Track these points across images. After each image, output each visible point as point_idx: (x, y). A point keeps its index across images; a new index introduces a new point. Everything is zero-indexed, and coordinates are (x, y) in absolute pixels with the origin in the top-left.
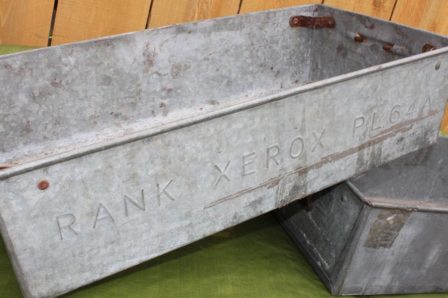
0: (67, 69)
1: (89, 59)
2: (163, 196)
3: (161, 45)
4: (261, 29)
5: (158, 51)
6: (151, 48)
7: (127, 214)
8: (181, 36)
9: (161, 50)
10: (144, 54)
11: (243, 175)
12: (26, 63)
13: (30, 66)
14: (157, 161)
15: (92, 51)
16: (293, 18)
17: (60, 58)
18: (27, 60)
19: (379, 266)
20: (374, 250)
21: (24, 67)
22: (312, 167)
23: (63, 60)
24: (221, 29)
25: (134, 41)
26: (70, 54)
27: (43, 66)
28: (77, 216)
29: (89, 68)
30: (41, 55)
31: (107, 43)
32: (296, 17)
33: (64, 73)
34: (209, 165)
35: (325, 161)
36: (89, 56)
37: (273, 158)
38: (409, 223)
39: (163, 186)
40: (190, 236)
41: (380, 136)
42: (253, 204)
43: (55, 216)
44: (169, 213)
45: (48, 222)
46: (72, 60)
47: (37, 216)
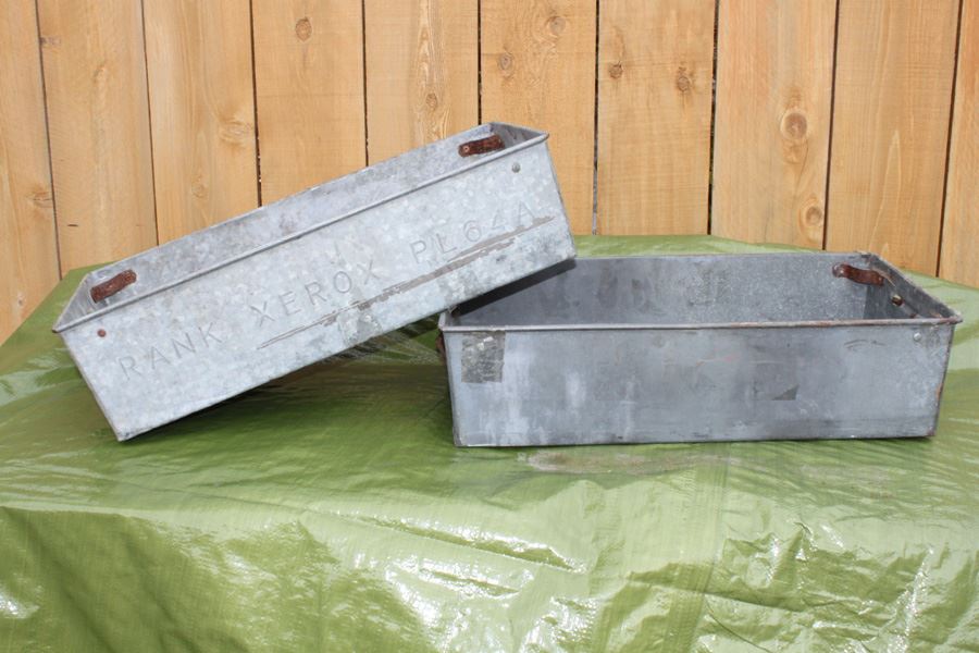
0: (204, 255)
1: (223, 242)
2: (208, 338)
3: (299, 213)
4: (419, 169)
5: (297, 221)
6: (288, 218)
7: (179, 356)
8: (320, 200)
9: (300, 219)
10: (281, 226)
11: (287, 314)
12: (162, 258)
13: (166, 259)
14: (192, 307)
15: (224, 234)
16: (461, 147)
17: (193, 246)
18: (162, 254)
19: (500, 406)
20: (479, 385)
21: (160, 261)
22: (375, 300)
23: (197, 247)
24: (367, 181)
25: (267, 215)
26: (203, 240)
27: (177, 257)
28: (136, 358)
29: (225, 252)
30: (174, 248)
31: (237, 223)
32: (466, 144)
33: (200, 260)
34: (245, 307)
35: (389, 292)
36: (221, 239)
37: (316, 294)
38: (510, 348)
39: (205, 328)
40: (254, 378)
41: (462, 258)
42: (314, 343)
43: (117, 358)
44: (220, 354)
45: (113, 364)
46: (205, 246)
47: (102, 360)
